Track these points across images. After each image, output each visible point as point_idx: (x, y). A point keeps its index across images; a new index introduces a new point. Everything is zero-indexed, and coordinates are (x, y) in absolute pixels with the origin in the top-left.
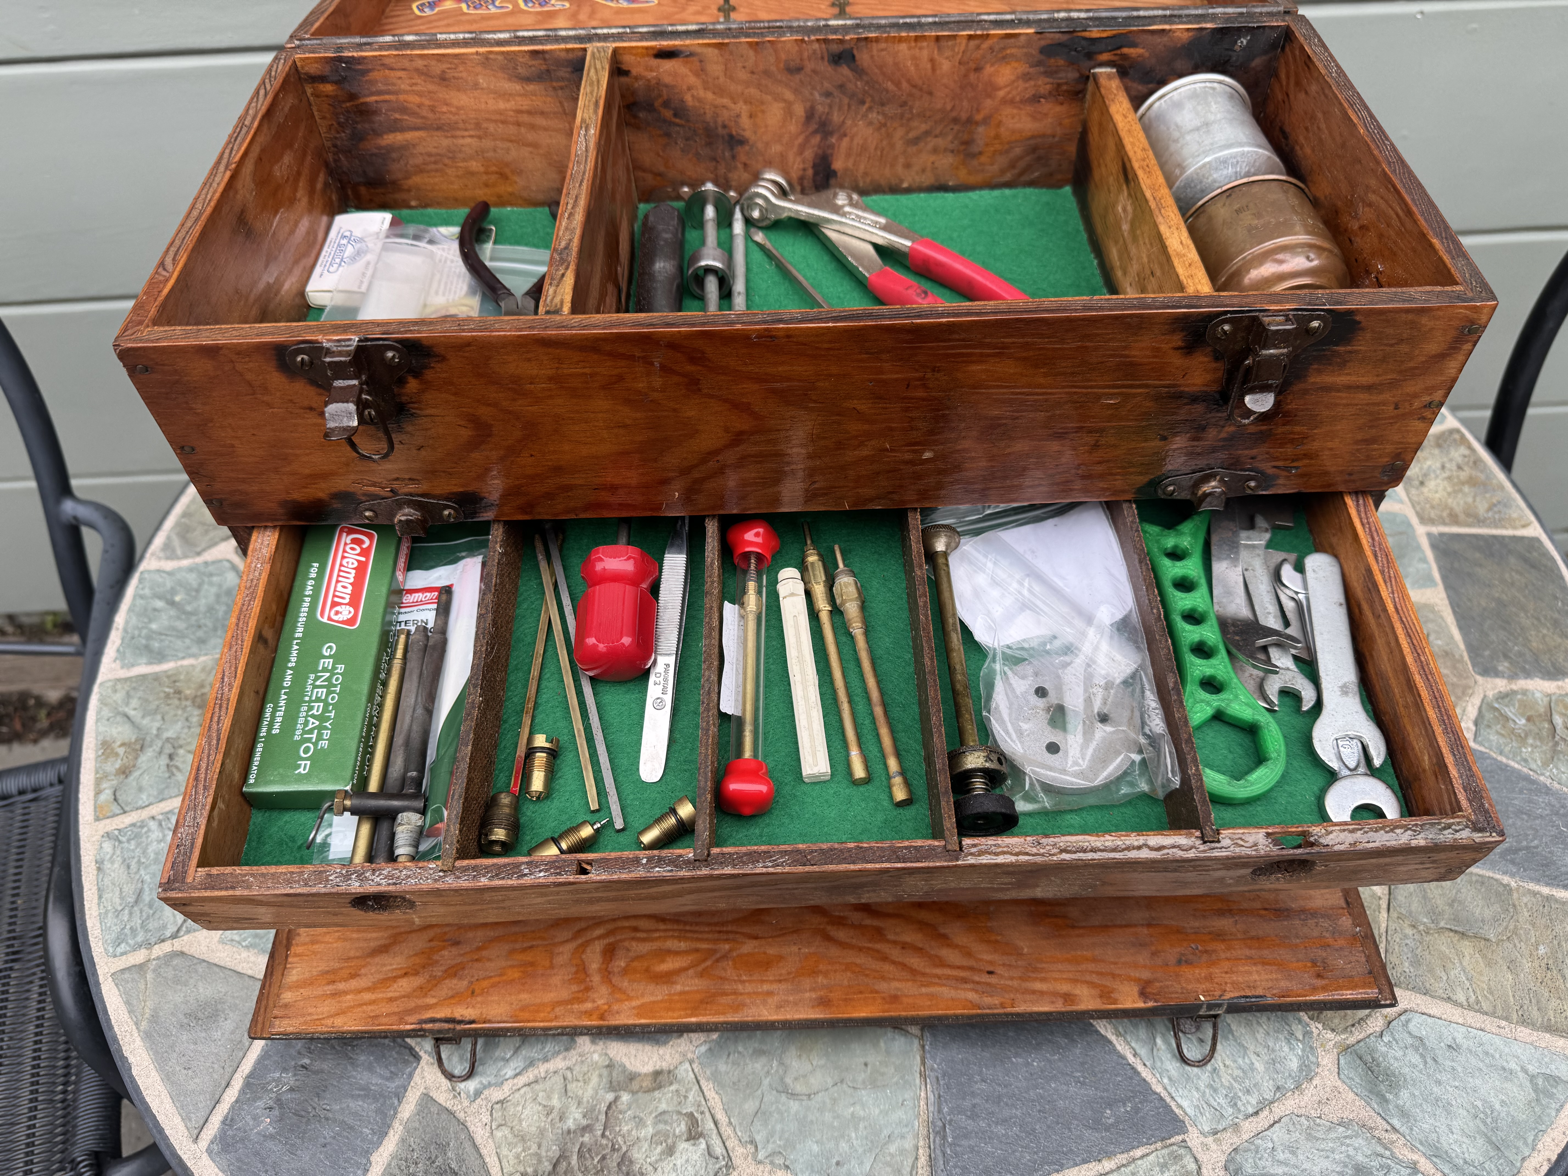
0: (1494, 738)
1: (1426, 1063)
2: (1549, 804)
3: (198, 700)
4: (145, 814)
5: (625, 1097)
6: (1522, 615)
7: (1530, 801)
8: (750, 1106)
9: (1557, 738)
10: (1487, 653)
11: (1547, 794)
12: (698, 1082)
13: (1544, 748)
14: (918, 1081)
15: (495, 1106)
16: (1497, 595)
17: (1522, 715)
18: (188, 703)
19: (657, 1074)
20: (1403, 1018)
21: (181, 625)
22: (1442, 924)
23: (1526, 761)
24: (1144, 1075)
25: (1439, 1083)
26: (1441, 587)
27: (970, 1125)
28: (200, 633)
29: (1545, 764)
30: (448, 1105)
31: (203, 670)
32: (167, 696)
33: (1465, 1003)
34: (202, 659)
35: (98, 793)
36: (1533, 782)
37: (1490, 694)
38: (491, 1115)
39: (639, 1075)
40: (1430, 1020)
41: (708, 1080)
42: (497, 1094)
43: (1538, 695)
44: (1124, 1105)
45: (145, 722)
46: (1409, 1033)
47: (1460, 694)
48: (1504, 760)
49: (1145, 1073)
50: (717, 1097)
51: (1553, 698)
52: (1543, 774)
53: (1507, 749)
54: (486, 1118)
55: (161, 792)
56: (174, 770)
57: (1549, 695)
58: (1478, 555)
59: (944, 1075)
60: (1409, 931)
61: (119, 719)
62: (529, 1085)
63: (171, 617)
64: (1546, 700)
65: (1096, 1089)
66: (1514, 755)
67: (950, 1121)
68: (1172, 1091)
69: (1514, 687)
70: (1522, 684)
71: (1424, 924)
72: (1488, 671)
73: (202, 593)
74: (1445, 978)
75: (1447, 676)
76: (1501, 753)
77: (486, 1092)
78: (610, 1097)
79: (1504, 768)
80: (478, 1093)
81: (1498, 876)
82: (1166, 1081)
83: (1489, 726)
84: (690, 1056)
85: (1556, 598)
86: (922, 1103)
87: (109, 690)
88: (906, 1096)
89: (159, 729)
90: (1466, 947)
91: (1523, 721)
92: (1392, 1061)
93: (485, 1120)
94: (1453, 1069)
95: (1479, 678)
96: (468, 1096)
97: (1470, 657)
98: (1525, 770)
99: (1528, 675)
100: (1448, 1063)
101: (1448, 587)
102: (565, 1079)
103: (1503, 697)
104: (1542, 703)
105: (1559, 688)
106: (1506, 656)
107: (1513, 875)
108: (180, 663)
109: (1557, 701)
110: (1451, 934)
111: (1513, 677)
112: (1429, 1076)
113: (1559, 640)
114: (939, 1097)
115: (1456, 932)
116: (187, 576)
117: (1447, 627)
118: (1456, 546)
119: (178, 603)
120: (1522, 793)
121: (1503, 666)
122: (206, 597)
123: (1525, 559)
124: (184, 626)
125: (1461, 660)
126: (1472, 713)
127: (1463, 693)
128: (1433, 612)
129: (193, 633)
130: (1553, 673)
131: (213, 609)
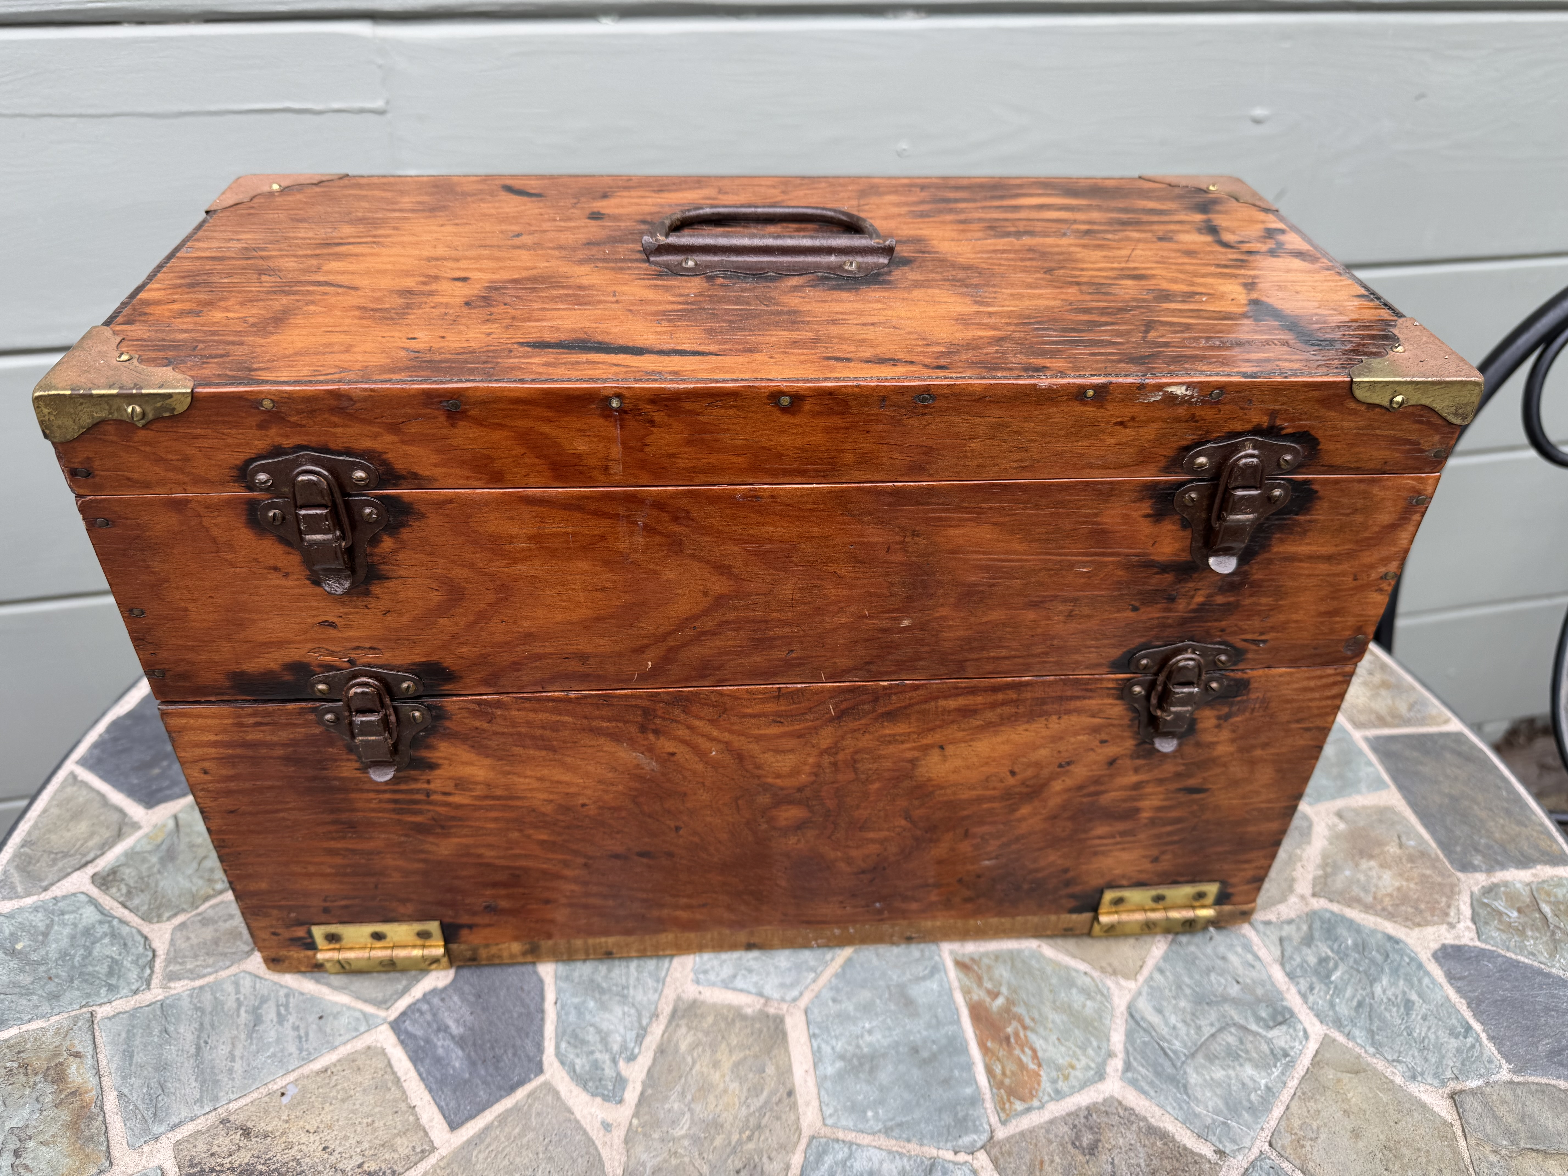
0: (1495, 934)
3: (52, 1072)
6: (1476, 807)
7: (1553, 996)
9: (1552, 927)
10: (1458, 849)
13: (1545, 939)
16: (1447, 791)
17: (1512, 908)
21: (25, 979)
22: (1522, 1144)
23: (1533, 954)
26: (1393, 788)
28: (51, 987)
29: (1552, 956)
31: (57, 1032)
34: (54, 1019)
36: (1548, 975)
37: (1476, 889)
43: (1518, 885)
47: (1448, 893)
48: (1513, 956)
51: (1534, 887)
52: (1553, 966)
53: (1512, 944)
57: (1528, 884)
58: (1415, 754)
60: (1493, 1158)
63: (11, 970)
64: (1528, 889)
66: (1521, 949)
69: (1495, 880)
70: (1500, 876)
71: (1504, 1147)
72: (1466, 867)
75: (1430, 876)
76: (1508, 949)
79: (1516, 964)
81: (1553, 1082)
83: (1486, 923)
85: (1499, 788)
90: (1553, 1166)
91: (1515, 914)
95: (1460, 875)
97: (1445, 855)
98: (1536, 964)
99: (1503, 867)
101: (1401, 788)
103: (1489, 891)
104: (1525, 892)
105: (1534, 875)
106: (1477, 850)
108: (24, 1028)
109: (1538, 890)
110: (1535, 1155)
111: (1490, 871)
113: (1517, 829)
115: (1537, 1151)
116: (31, 917)
117: (1413, 827)
118: (1395, 747)
119: (20, 952)
120: (1541, 989)
121: (1477, 860)
122: (57, 941)
123: (1459, 754)
124: (29, 979)
125: (1437, 859)
126: (1467, 911)
127: (1452, 891)
128: (1395, 813)
129: (43, 987)
130: (1525, 862)
131: (66, 954)
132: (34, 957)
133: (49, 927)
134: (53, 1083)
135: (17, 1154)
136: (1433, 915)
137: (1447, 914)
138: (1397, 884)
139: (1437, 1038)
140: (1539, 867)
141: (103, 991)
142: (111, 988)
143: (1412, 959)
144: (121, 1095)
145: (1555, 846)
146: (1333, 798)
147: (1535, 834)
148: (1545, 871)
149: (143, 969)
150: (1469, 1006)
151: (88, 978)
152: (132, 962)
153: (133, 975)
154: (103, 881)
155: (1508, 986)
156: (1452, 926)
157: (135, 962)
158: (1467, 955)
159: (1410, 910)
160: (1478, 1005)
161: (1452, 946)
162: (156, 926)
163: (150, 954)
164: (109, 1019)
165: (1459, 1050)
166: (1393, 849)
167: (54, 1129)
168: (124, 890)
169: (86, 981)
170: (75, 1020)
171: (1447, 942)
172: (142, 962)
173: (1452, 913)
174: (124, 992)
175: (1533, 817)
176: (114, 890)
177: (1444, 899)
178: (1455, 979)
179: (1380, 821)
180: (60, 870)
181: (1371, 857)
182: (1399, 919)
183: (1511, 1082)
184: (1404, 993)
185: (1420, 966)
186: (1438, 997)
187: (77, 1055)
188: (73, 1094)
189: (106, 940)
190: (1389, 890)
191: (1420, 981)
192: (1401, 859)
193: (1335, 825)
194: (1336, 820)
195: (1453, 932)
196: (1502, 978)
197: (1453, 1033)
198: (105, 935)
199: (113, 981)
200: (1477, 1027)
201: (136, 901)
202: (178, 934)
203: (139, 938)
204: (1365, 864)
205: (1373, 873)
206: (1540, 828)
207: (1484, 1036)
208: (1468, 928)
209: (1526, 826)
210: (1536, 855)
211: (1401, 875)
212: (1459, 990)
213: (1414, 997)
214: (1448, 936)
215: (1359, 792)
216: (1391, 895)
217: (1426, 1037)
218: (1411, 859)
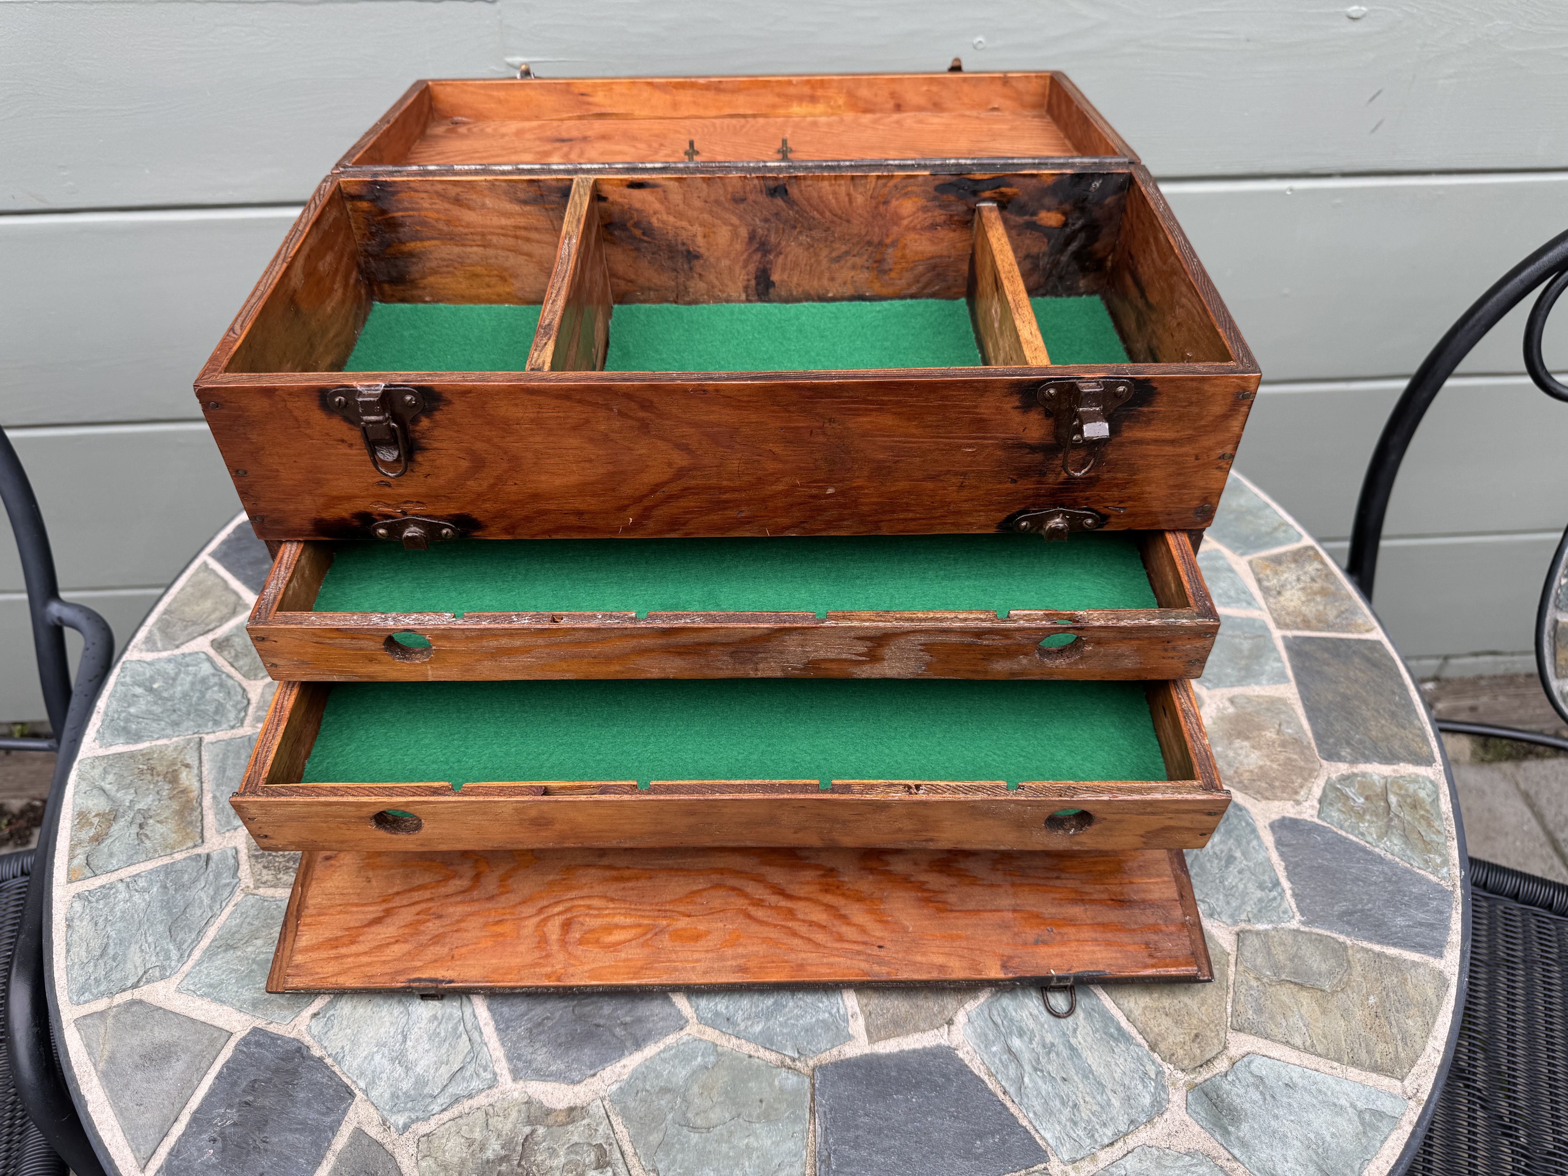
0: (1335, 814)
1: (1265, 1099)
2: (1383, 872)
3: (169, 776)
4: (114, 877)
5: (541, 1130)
6: (1364, 707)
7: (1366, 870)
8: (655, 1138)
9: (1392, 814)
10: (1332, 740)
11: (1381, 863)
12: (608, 1117)
13: (1380, 823)
14: (807, 1116)
15: (422, 1139)
16: (1342, 690)
17: (1361, 795)
18: (160, 778)
19: (571, 1109)
20: (1245, 1059)
21: (157, 709)
22: (1283, 977)
23: (1363, 834)
24: (1012, 1110)
25: (1276, 1117)
26: (1293, 683)
27: (853, 1154)
28: (174, 717)
29: (1380, 838)
30: (379, 1138)
31: (175, 749)
32: (141, 772)
33: (1301, 1047)
34: (174, 739)
35: (72, 858)
36: (1369, 853)
37: (1334, 776)
38: (418, 1147)
39: (555, 1110)
40: (1269, 1061)
41: (617, 1115)
42: (423, 1128)
43: (1375, 777)
44: (993, 1137)
45: (119, 795)
46: (1251, 1073)
47: (1306, 776)
48: (1344, 834)
49: (1013, 1109)
50: (624, 1130)
51: (1390, 780)
52: (1377, 846)
53: (1347, 824)
54: (412, 1150)
55: (130, 857)
56: (143, 838)
57: (1385, 778)
58: (1326, 655)
59: (831, 1110)
60: (1254, 983)
61: (95, 791)
62: (453, 1119)
63: (148, 702)
64: (1382, 781)
65: (968, 1123)
66: (1353, 829)
67: (835, 1150)
68: (1037, 1124)
69: (1355, 770)
70: (1362, 767)
71: (1267, 976)
72: (1331, 756)
73: (178, 682)
74: (1284, 1024)
75: (1296, 760)
76: (1341, 828)
77: (414, 1126)
78: (527, 1130)
79: (1343, 840)
80: (406, 1127)
81: (1335, 935)
82: (1031, 1115)
83: (1331, 804)
84: (602, 1094)
85: (1394, 693)
86: (810, 1135)
87: (88, 767)
88: (797, 1129)
89: (131, 801)
90: (1305, 997)
91: (1362, 800)
92: (1235, 1098)
93: (411, 1151)
94: (1290, 1105)
95: (1324, 762)
96: (397, 1130)
97: (1317, 744)
98: (1362, 843)
99: (1367, 760)
100: (1285, 1100)
101: (1300, 683)
102: (487, 1114)
103: (1346, 779)
104: (1379, 784)
105: (1394, 771)
106: (1348, 743)
107: (1348, 935)
108: (154, 743)
109: (1392, 783)
110: (1292, 986)
111: (1354, 762)
112: (1267, 1110)
113: (1396, 729)
114: (826, 1129)
115: (1296, 984)
116: (166, 666)
117: (1298, 718)
118: (1307, 648)
119: (156, 690)
120: (1358, 862)
121: (1345, 752)
122: (181, 685)
123: (1368, 660)
124: (160, 710)
125: (1309, 747)
126: (1317, 792)
127: (1309, 774)
128: (1286, 704)
129: (168, 716)
130: (1390, 758)
131: (187, 695)
132: (165, 694)
133: (177, 674)
134: (170, 782)
135: (141, 826)
136: (1283, 792)
137: (1296, 793)
138: (1261, 763)
139: (1246, 888)
140: (1402, 764)
141: (210, 724)
142: (217, 723)
143: (1248, 824)
144: (214, 797)
145: (1425, 748)
146: (1232, 685)
147: (1410, 736)
148: (1406, 769)
149: (239, 711)
150: (1286, 868)
151: (201, 714)
152: (233, 706)
153: (232, 715)
154: (220, 645)
155: (1329, 856)
156: (1298, 803)
157: (234, 706)
158: (1301, 827)
159: (1264, 785)
160: (1295, 868)
161: (1291, 819)
162: (253, 682)
163: (245, 702)
164: (212, 743)
165: (1260, 900)
166: (1270, 734)
167: (167, 813)
168: (233, 653)
169: (199, 715)
170: (189, 741)
171: (1287, 815)
172: (239, 707)
173: (1303, 793)
174: (225, 726)
175: (1416, 722)
176: (226, 653)
177: (1299, 781)
178: (1282, 845)
179: (1268, 710)
180: (189, 634)
181: (1247, 738)
182: (1250, 792)
183: (1298, 931)
184: (1230, 850)
185: (1254, 831)
186: (1260, 857)
187: (187, 766)
188: (182, 792)
189: (216, 689)
190: (1251, 768)
191: (1248, 843)
192: (1274, 743)
193: (1225, 708)
194: (1227, 704)
195: (1298, 808)
196: (1326, 850)
197: (1261, 887)
198: (215, 684)
199: (217, 718)
200: (1286, 884)
201: (241, 663)
202: (268, 690)
203: (239, 690)
204: (1238, 743)
205: (1243, 752)
206: (1418, 732)
207: (1289, 893)
208: (1312, 807)
209: (1405, 729)
210: (1403, 753)
211: (1268, 756)
212: (1282, 855)
213: (1238, 854)
214: (1291, 810)
215: (1258, 683)
216: (1251, 771)
217: (1236, 886)
218: (1284, 744)
